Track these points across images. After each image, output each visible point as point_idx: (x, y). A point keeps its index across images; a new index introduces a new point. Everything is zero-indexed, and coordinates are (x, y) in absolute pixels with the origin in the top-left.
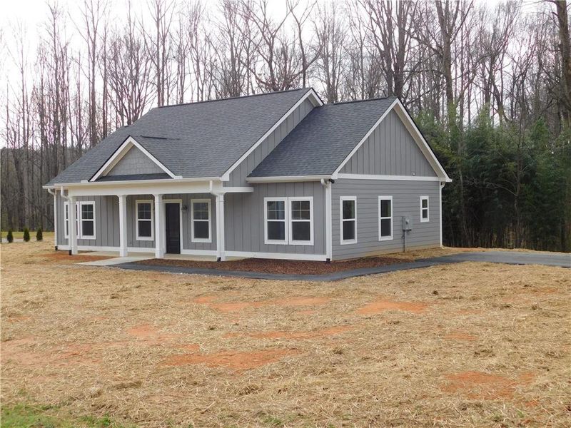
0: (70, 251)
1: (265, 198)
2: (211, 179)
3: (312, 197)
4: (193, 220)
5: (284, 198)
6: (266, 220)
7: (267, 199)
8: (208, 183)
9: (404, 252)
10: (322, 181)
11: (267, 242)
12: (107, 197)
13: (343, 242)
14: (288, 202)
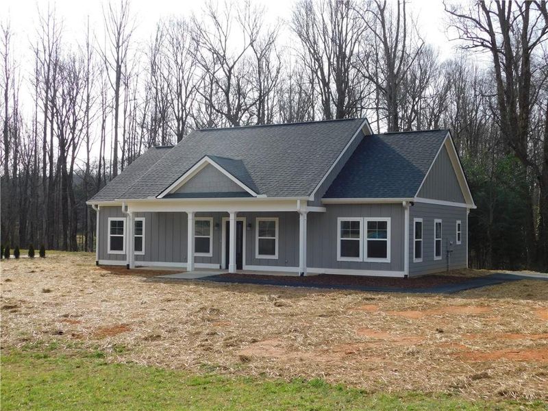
0: (128, 265)
1: (338, 218)
2: (298, 199)
3: (390, 218)
4: (257, 238)
5: (359, 218)
6: (339, 239)
7: (340, 220)
8: (295, 202)
9: (448, 270)
10: (404, 203)
11: (339, 258)
12: (159, 214)
13: (415, 260)
14: (364, 222)
